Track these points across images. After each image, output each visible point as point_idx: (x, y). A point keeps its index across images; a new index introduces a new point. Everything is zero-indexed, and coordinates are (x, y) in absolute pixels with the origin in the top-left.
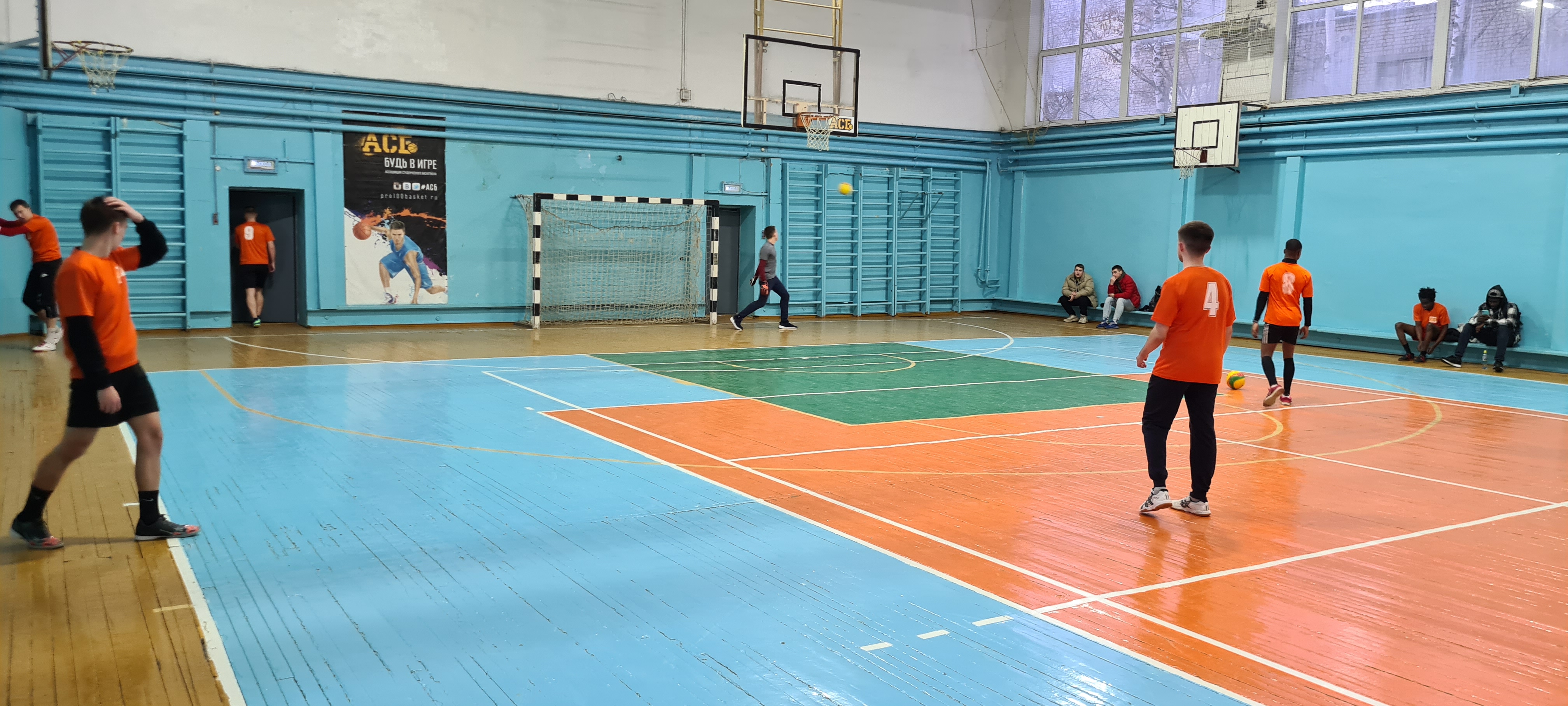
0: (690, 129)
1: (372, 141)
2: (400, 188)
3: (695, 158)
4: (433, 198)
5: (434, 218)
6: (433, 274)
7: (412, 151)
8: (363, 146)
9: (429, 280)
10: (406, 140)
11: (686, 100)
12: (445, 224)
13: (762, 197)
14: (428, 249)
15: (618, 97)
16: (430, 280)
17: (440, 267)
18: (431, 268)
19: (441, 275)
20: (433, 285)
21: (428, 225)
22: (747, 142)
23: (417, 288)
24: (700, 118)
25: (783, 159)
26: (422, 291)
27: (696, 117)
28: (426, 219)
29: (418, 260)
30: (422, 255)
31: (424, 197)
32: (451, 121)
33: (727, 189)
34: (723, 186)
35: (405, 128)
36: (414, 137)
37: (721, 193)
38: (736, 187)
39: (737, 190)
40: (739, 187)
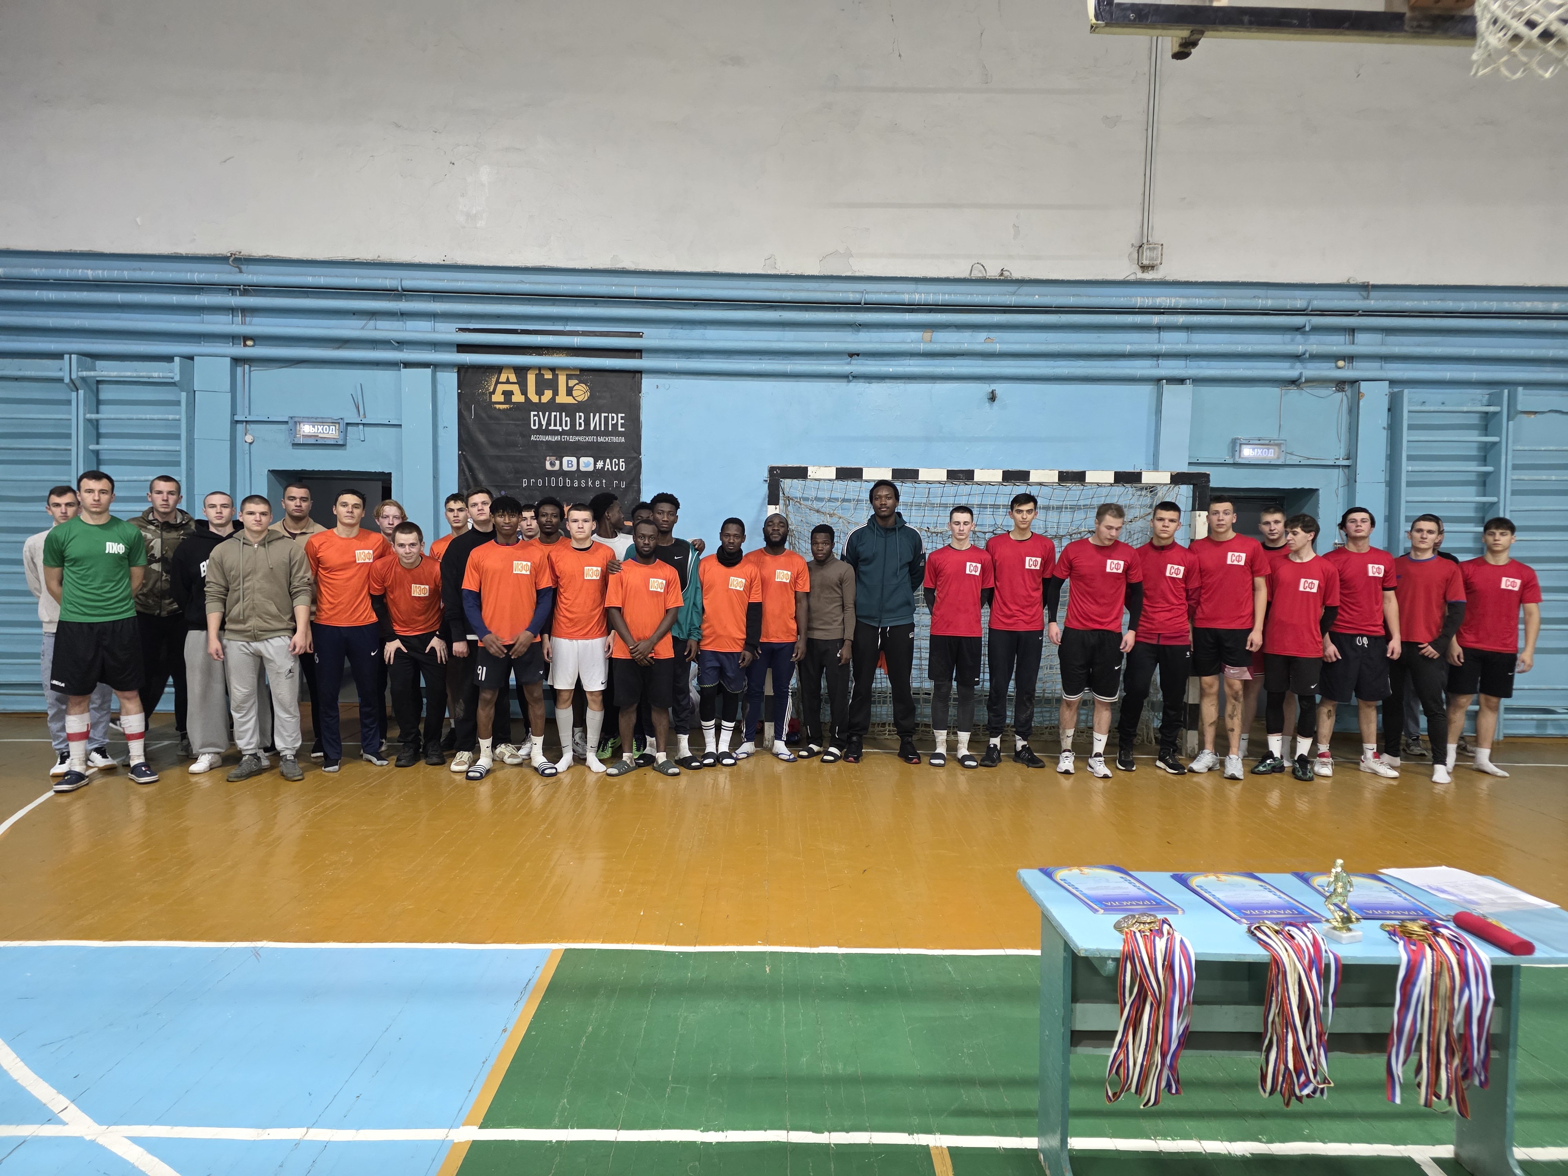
0: (1160, 328)
1: (508, 382)
2: (557, 467)
3: (1168, 389)
7: (580, 399)
8: (494, 392)
10: (569, 377)
11: (1152, 267)
13: (1336, 471)
15: (993, 272)
22: (1300, 349)
24: (1182, 302)
25: (1392, 382)
27: (1173, 300)
32: (652, 337)
33: (1248, 453)
34: (1237, 448)
35: (567, 355)
36: (584, 371)
37: (1232, 462)
38: (1268, 449)
39: (1272, 455)
40: (1276, 448)
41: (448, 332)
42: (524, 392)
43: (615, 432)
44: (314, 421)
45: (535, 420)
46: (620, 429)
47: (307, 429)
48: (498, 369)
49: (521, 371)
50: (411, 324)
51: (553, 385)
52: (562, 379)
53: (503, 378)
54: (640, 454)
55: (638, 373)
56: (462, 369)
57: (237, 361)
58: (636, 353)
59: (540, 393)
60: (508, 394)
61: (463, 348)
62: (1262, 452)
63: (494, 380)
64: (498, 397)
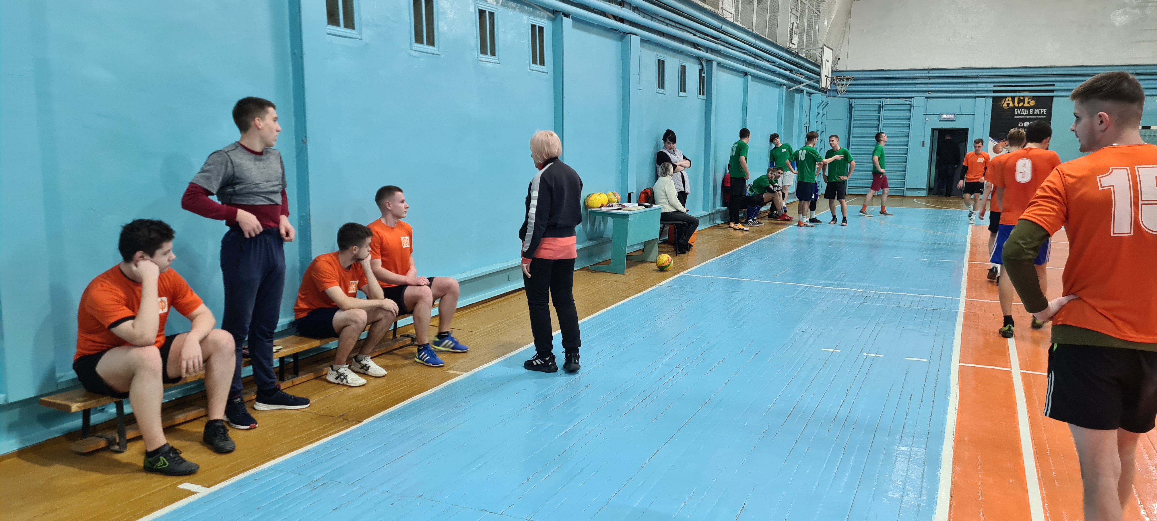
1: (1008, 101)
2: (1022, 125)
7: (1032, 105)
8: (1003, 104)
10: (1029, 99)
32: (1058, 86)
35: (1029, 92)
36: (1034, 97)
41: (991, 87)
42: (1014, 103)
43: (1043, 114)
44: (947, 114)
45: (1016, 112)
46: (1044, 113)
47: (945, 116)
48: (1006, 97)
49: (1013, 98)
50: (979, 85)
51: (1023, 101)
52: (1026, 99)
53: (1007, 100)
54: (1051, 120)
55: (1052, 97)
56: (994, 98)
57: (926, 98)
58: (1053, 91)
59: (1019, 103)
60: (1008, 104)
61: (994, 92)
63: (1004, 100)
64: (1005, 105)
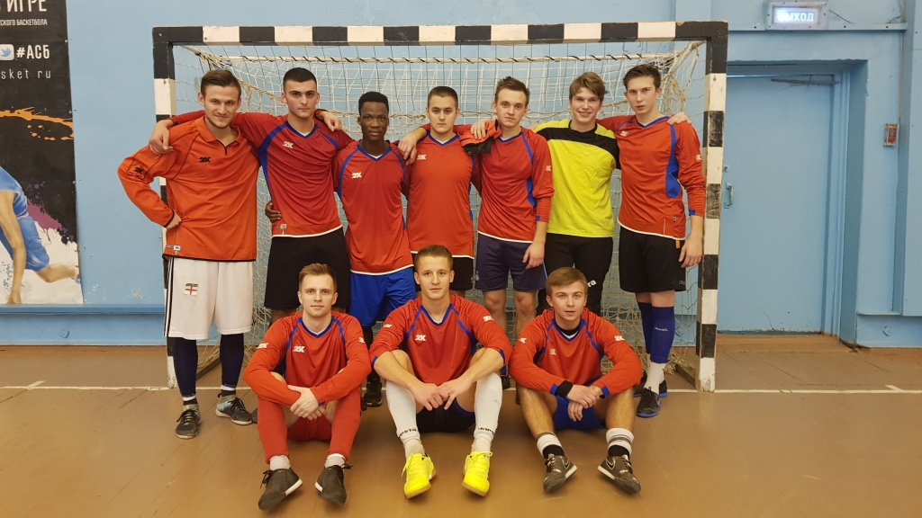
4: (43, 76)
5: (46, 118)
6: (50, 239)
9: (42, 252)
12: (69, 131)
13: (888, 36)
14: (37, 186)
16: (44, 251)
17: (63, 226)
18: (45, 226)
19: (65, 241)
20: (50, 263)
21: (34, 135)
23: (19, 269)
26: (30, 275)
28: (28, 122)
29: (17, 209)
30: (24, 199)
31: (24, 74)
33: (784, 17)
34: (770, 12)
37: (763, 29)
38: (807, 13)
39: (812, 20)
40: (816, 11)
43: (36, 14)
46: (41, 10)
54: (66, 38)
62: (799, 17)
